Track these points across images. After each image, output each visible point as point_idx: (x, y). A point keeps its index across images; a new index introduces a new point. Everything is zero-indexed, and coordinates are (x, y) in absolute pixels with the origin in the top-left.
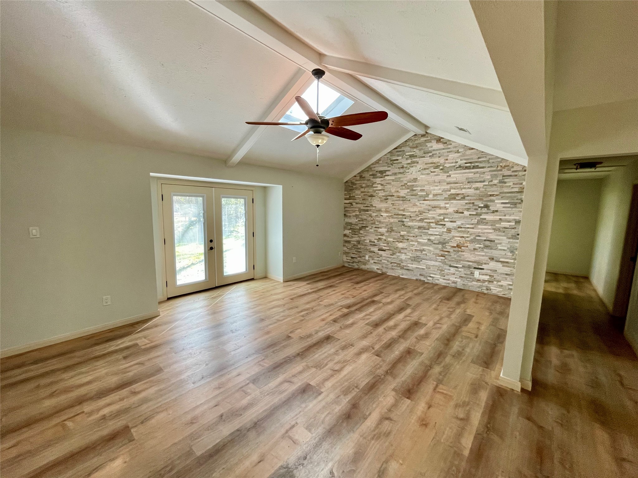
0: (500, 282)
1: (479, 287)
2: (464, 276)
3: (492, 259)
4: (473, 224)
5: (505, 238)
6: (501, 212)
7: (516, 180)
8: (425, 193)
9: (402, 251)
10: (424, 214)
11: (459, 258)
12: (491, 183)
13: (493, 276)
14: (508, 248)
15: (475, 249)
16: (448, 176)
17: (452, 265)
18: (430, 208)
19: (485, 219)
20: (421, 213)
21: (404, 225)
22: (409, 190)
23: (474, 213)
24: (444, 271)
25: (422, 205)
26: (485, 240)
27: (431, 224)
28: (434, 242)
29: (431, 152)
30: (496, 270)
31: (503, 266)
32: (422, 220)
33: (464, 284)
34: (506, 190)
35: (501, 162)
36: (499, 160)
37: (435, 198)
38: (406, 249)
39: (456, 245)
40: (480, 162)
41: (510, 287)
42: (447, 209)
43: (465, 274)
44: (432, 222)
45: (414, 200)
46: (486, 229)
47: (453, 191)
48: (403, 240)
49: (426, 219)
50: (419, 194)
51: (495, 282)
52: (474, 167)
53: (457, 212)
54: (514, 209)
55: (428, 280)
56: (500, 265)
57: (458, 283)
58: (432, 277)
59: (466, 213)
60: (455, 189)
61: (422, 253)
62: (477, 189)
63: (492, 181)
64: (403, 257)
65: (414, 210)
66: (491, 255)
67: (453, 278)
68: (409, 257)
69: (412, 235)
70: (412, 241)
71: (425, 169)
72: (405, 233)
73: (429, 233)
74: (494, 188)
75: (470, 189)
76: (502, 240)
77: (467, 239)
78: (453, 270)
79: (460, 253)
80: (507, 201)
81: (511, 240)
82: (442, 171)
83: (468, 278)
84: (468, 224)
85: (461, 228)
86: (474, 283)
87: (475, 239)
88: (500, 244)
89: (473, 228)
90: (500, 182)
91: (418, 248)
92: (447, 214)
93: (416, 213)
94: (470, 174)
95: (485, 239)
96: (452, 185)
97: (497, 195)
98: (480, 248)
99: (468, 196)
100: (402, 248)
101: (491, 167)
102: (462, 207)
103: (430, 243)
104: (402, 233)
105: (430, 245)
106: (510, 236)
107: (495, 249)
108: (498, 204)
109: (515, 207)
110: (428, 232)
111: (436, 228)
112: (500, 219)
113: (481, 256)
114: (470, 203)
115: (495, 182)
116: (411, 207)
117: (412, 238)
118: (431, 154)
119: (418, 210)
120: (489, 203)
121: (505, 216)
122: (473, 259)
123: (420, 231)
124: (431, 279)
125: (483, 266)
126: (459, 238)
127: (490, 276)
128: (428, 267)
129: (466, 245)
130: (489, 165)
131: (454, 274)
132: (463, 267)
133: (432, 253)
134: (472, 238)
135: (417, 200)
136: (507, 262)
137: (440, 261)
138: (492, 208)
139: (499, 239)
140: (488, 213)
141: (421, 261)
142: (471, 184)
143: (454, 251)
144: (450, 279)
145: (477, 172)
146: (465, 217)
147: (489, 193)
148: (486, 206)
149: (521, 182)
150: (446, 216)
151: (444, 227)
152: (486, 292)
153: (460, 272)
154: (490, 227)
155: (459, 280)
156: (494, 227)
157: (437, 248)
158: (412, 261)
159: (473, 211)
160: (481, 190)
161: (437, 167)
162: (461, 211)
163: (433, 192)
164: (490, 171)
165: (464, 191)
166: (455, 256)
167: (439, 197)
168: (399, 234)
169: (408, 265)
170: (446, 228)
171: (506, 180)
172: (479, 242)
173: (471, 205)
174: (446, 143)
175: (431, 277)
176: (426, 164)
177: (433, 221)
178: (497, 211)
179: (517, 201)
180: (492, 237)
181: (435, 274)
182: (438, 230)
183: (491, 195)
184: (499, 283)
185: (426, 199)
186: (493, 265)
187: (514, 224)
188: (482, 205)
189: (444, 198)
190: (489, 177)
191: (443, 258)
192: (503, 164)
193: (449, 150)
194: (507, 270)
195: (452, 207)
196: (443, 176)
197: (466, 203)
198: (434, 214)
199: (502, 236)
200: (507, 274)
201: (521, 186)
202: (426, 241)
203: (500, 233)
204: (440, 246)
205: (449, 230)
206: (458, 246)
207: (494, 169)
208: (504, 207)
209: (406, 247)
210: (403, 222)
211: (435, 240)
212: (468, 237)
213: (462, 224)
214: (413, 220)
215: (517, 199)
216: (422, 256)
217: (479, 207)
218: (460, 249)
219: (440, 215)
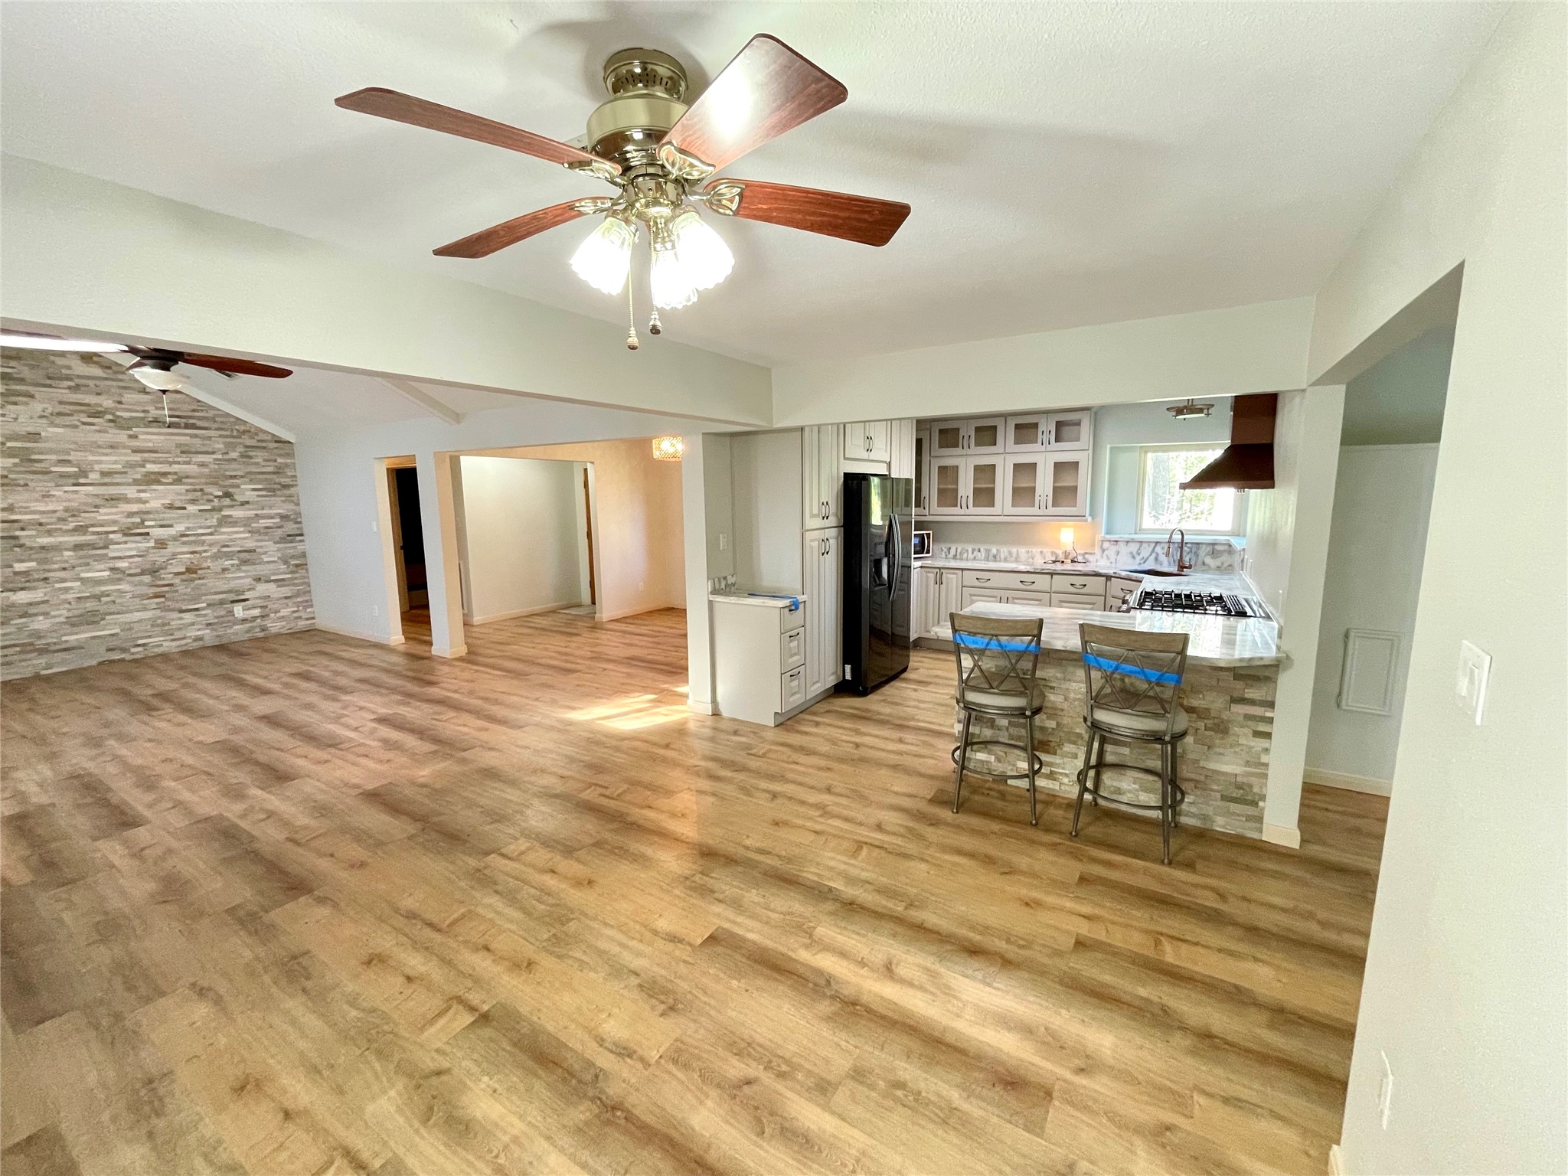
0: (280, 611)
1: (248, 631)
2: (216, 621)
3: (258, 580)
4: (209, 527)
5: (271, 543)
6: (253, 503)
7: (266, 455)
8: (76, 469)
9: (30, 612)
10: (83, 515)
11: (198, 592)
12: (226, 457)
13: (266, 607)
14: (279, 558)
15: (224, 570)
16: (130, 436)
17: (184, 608)
18: (98, 501)
19: (230, 516)
20: (74, 513)
21: (21, 546)
22: (17, 460)
23: (209, 508)
24: (169, 624)
25: (71, 496)
26: (239, 551)
27: (111, 536)
28: (127, 572)
29: (70, 379)
30: (269, 596)
31: (278, 587)
32: (77, 530)
33: (218, 636)
34: (254, 469)
35: (235, 424)
36: (232, 420)
37: (106, 480)
38: (47, 602)
39: (184, 570)
40: (200, 418)
41: (295, 615)
42: (145, 502)
43: (216, 617)
44: (113, 532)
45: (40, 484)
46: (237, 533)
47: (151, 467)
48: (27, 584)
49: (93, 526)
50: (53, 469)
51: (272, 615)
52: (187, 426)
53: (171, 507)
54: (273, 499)
55: (133, 654)
56: (272, 586)
57: (207, 638)
58: (144, 645)
59: (192, 508)
60: (154, 462)
61: (100, 601)
62: (203, 465)
63: (227, 453)
64: (40, 624)
65: (51, 507)
66: (255, 573)
67: (193, 633)
68: (62, 619)
69: (56, 566)
70: (63, 580)
71: (59, 414)
72: (34, 564)
73: (111, 555)
74: (234, 466)
75: (189, 464)
76: (266, 546)
77: (204, 554)
78: (188, 617)
79: (196, 582)
80: (260, 487)
81: (281, 546)
82: (112, 424)
83: (222, 623)
84: (201, 528)
85: (187, 535)
86: (237, 627)
87: (219, 551)
88: (266, 553)
89: (211, 534)
90: (242, 456)
91: (83, 592)
92: (148, 513)
93: (58, 515)
94: (183, 437)
95: (239, 549)
96: (146, 455)
97: (242, 477)
98: (233, 565)
99: (187, 477)
100: (31, 604)
101: (222, 429)
102: (180, 497)
103: (118, 576)
104: (19, 567)
105: (119, 580)
106: (279, 540)
107: (260, 564)
108: (246, 491)
109: (275, 496)
110: (106, 555)
111: (126, 543)
112: (256, 515)
113: (241, 579)
114: (195, 490)
115: (234, 455)
116: (37, 500)
117: (62, 574)
118: (72, 384)
119: (61, 508)
120: (231, 490)
121: (263, 509)
122: (226, 587)
123: (81, 553)
124: (140, 649)
125: (247, 595)
126: (188, 556)
127: (261, 607)
128: (128, 627)
129: (205, 565)
130: (216, 426)
131: (193, 624)
132: (209, 605)
133: (129, 595)
134: (215, 550)
135: (53, 484)
136: (283, 580)
137: (155, 606)
138: (239, 498)
139: (261, 547)
140: (232, 506)
141: (103, 619)
142: (191, 455)
143: (183, 580)
144: (188, 635)
145: (196, 436)
146: (188, 517)
147: (227, 473)
148: (227, 495)
149: (273, 458)
150: (146, 516)
151: (148, 537)
152: (261, 635)
153: (205, 615)
154: (242, 529)
155: (208, 631)
156: (250, 529)
157: (141, 583)
158: (73, 625)
159: (204, 505)
160: (212, 466)
161: (98, 414)
162: (180, 505)
163: (97, 467)
164: (220, 436)
165: (176, 468)
166: (189, 590)
167: (117, 479)
168: (10, 570)
169: (64, 638)
170: (153, 541)
171: (251, 454)
172: (229, 556)
173: (200, 493)
174: (110, 368)
175: (139, 645)
176: (61, 403)
177: (116, 529)
178: (247, 502)
179: (276, 486)
180: (250, 544)
181: (150, 637)
182: (134, 545)
183: (232, 477)
184: (281, 614)
185: (82, 481)
186: (262, 588)
187: (278, 520)
188: (220, 494)
189: (131, 481)
190: (221, 446)
191: (163, 599)
192: (242, 428)
193: (121, 384)
194: (286, 591)
195: (156, 498)
196: (122, 436)
197: (187, 491)
198: (116, 514)
199: (266, 541)
200: (286, 598)
201: (276, 464)
202: (107, 573)
203: (263, 537)
204: (147, 579)
205: (161, 544)
206: (189, 570)
207: (228, 433)
208: (258, 496)
209: (46, 598)
210: (16, 538)
211: (130, 568)
212: (205, 551)
213: (188, 529)
214: (49, 533)
215: (275, 483)
216: (103, 609)
217: (216, 497)
218: (194, 576)
219: (131, 515)
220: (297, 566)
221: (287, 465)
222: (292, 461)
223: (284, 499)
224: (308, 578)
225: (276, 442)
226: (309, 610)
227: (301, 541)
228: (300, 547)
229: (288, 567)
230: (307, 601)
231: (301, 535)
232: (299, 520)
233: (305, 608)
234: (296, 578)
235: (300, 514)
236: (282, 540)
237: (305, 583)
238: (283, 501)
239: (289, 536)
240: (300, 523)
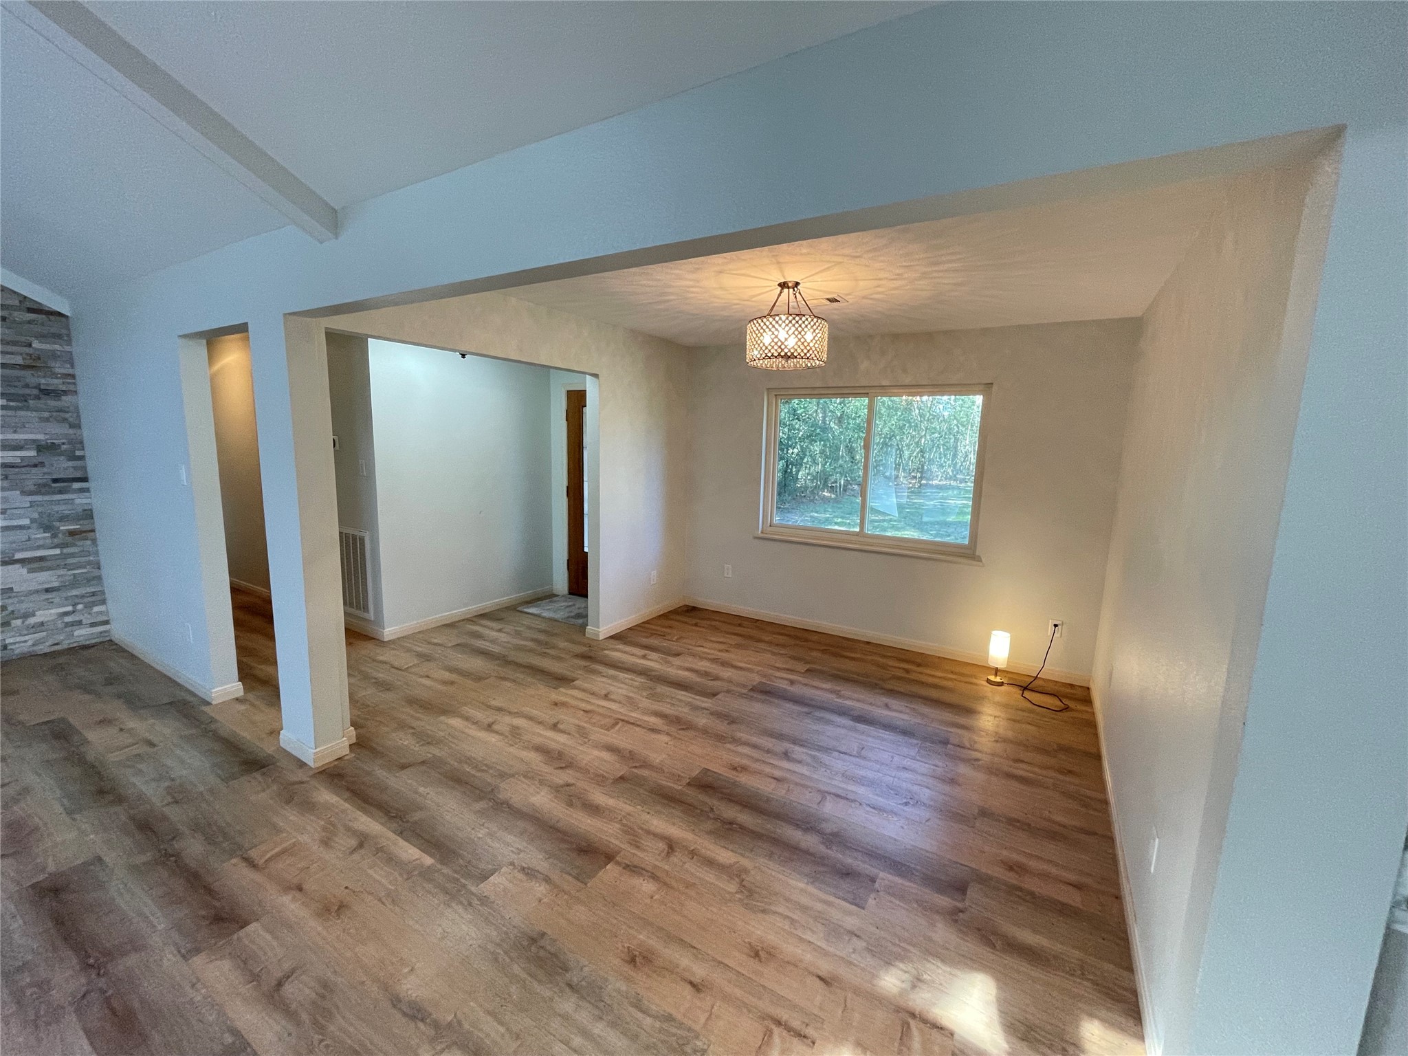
0: (34, 615)
14: (33, 521)
30: (11, 589)
31: (30, 571)
41: (68, 619)
54: (21, 413)
56: (18, 571)
81: (39, 498)
106: (33, 488)
109: (28, 408)
136: (41, 559)
179: (27, 391)
184: (32, 621)
187: (33, 453)
194: (47, 578)
200: (47, 590)
201: (27, 350)
215: (27, 386)
220: (72, 533)
221: (54, 355)
222: (67, 348)
223: (46, 414)
224: (97, 553)
225: (30, 310)
226: (96, 609)
227: (82, 490)
228: (80, 501)
229: (54, 536)
230: (93, 594)
231: (84, 479)
232: (78, 453)
233: (89, 606)
234: (72, 555)
235: (81, 442)
236: (41, 489)
237: (89, 563)
238: (42, 419)
239: (55, 481)
240: (82, 458)
